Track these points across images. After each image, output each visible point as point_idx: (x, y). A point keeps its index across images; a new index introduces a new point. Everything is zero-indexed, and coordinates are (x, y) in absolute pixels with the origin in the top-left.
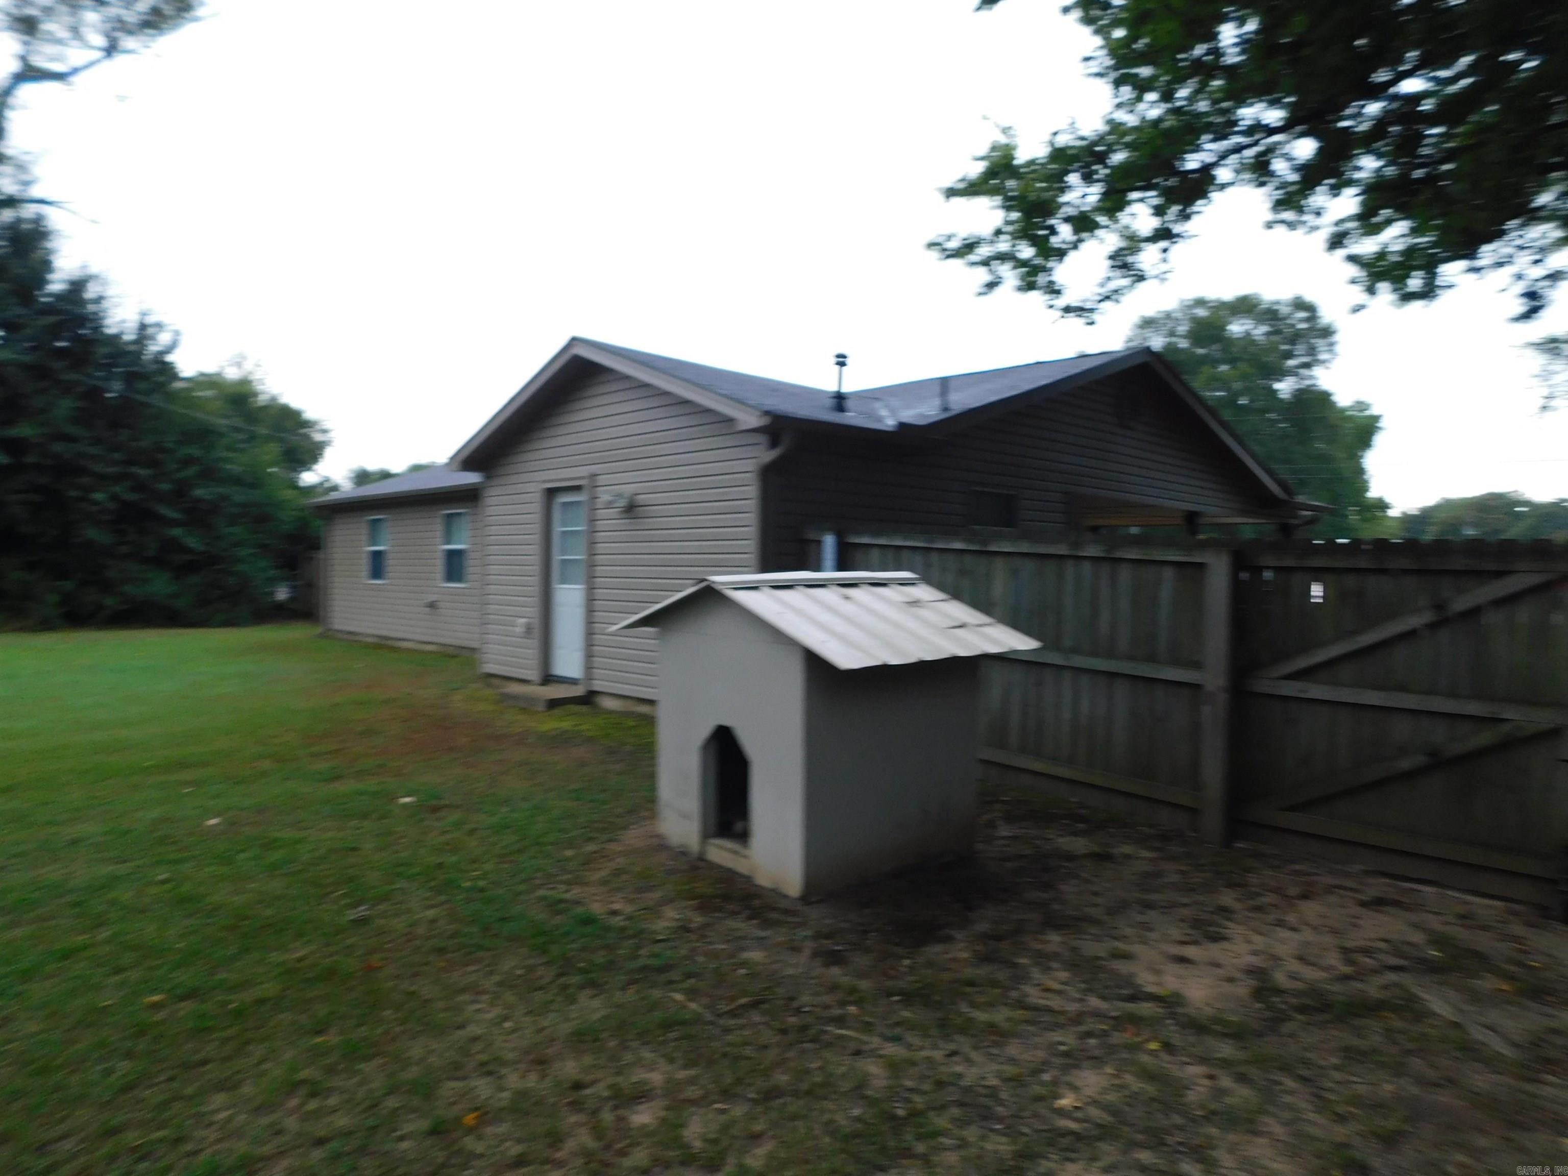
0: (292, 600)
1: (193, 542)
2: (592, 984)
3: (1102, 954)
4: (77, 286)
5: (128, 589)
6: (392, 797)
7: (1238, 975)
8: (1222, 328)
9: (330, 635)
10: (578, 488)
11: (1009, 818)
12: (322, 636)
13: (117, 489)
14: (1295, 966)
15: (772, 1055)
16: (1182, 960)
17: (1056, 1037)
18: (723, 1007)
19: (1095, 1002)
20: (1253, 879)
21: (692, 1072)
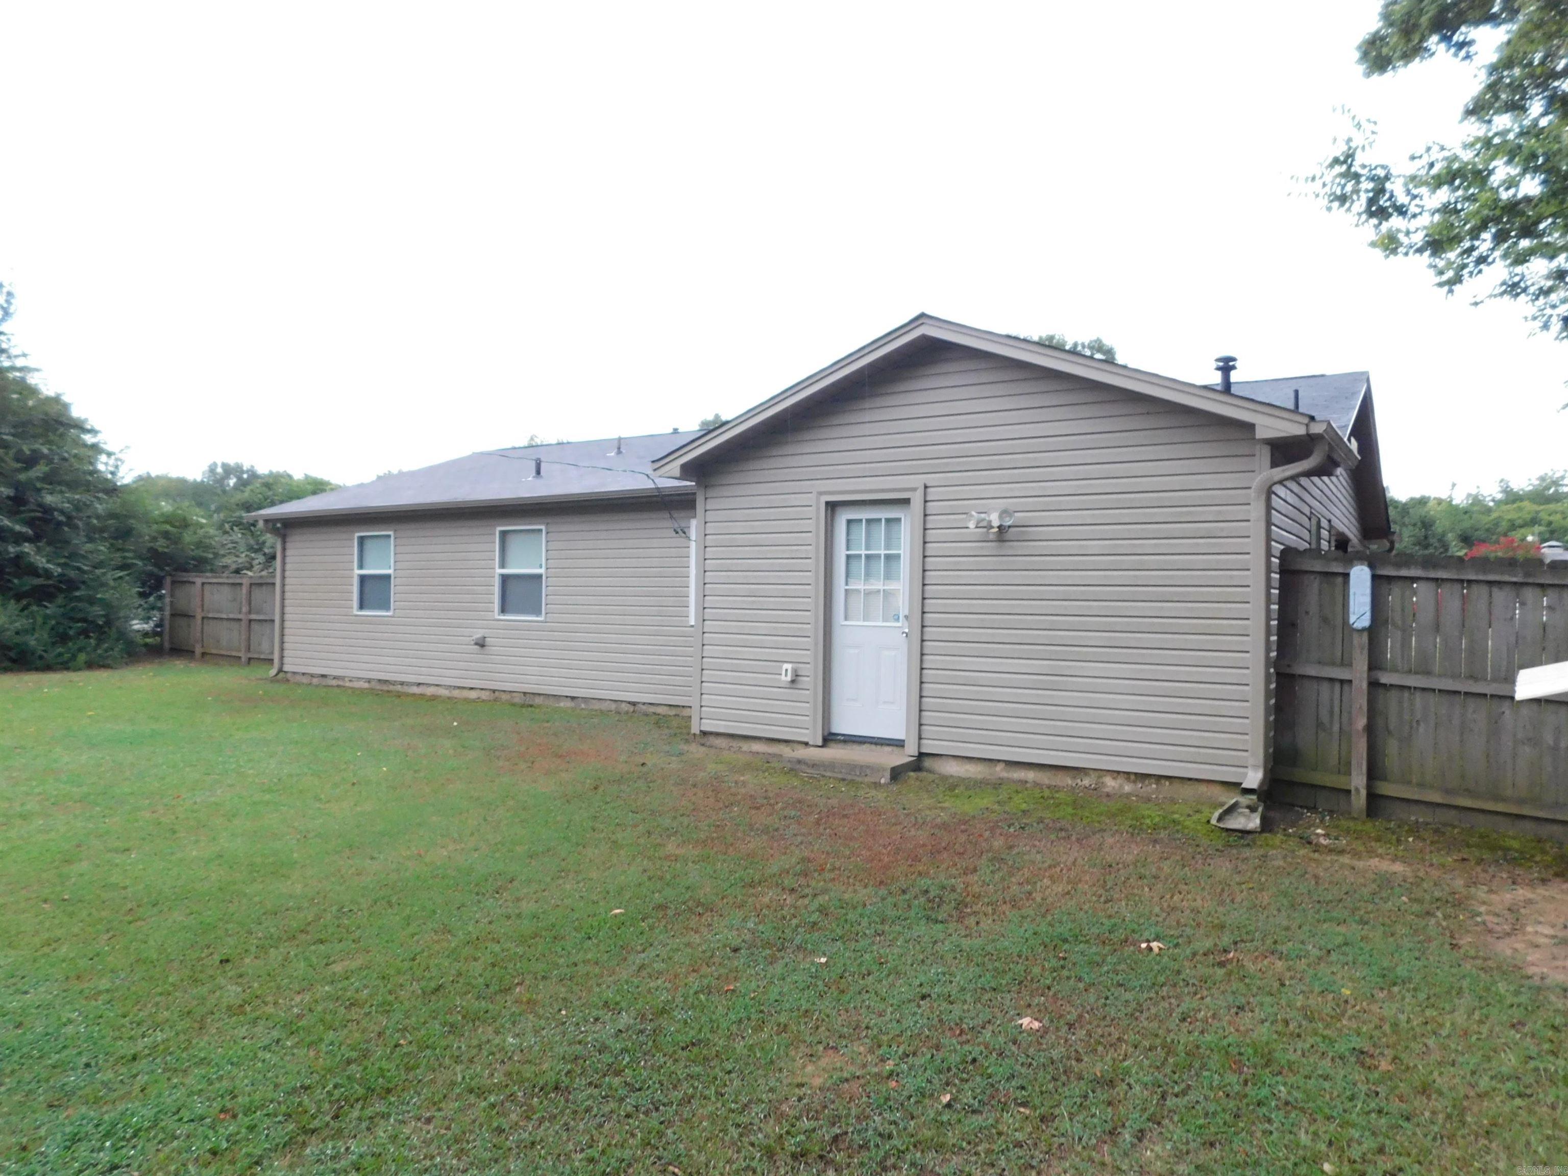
10: (892, 503)
12: (274, 680)
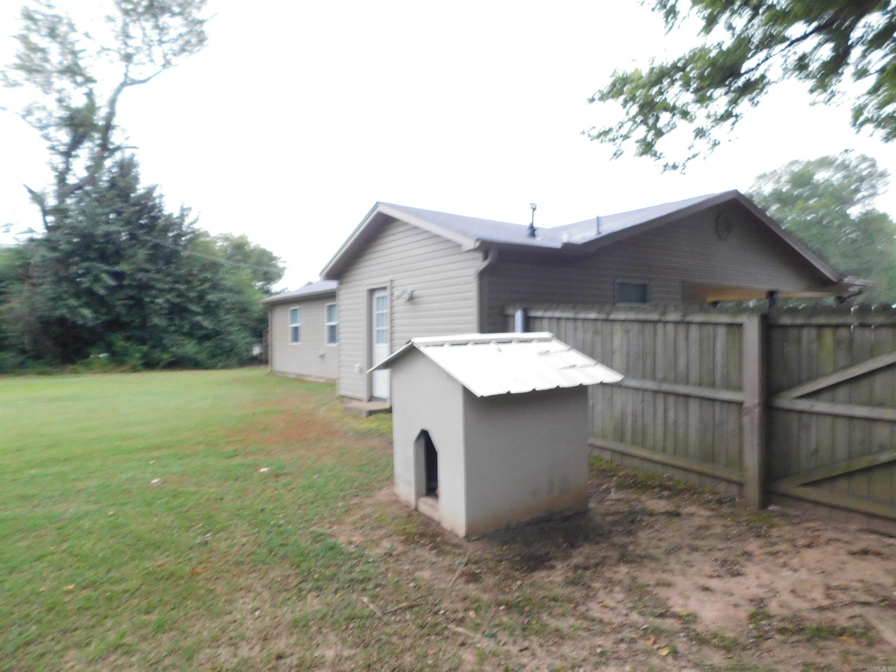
0: (261, 354)
1: (207, 323)
2: (319, 589)
3: (651, 582)
4: (150, 192)
5: (174, 349)
6: (256, 468)
7: (743, 602)
8: (811, 177)
9: (272, 373)
10: (384, 288)
11: (620, 487)
12: (270, 374)
13: (169, 296)
14: (786, 597)
15: (408, 642)
16: (706, 589)
17: (599, 641)
18: (390, 608)
19: (635, 616)
20: (775, 532)
21: (353, 652)
